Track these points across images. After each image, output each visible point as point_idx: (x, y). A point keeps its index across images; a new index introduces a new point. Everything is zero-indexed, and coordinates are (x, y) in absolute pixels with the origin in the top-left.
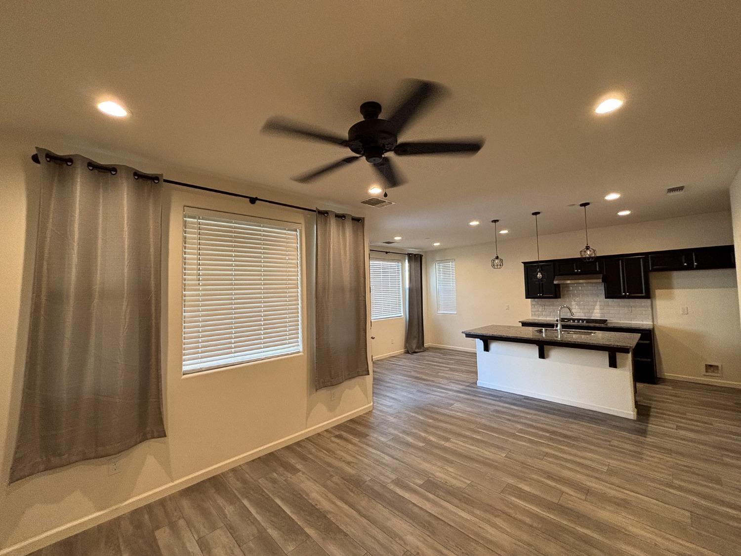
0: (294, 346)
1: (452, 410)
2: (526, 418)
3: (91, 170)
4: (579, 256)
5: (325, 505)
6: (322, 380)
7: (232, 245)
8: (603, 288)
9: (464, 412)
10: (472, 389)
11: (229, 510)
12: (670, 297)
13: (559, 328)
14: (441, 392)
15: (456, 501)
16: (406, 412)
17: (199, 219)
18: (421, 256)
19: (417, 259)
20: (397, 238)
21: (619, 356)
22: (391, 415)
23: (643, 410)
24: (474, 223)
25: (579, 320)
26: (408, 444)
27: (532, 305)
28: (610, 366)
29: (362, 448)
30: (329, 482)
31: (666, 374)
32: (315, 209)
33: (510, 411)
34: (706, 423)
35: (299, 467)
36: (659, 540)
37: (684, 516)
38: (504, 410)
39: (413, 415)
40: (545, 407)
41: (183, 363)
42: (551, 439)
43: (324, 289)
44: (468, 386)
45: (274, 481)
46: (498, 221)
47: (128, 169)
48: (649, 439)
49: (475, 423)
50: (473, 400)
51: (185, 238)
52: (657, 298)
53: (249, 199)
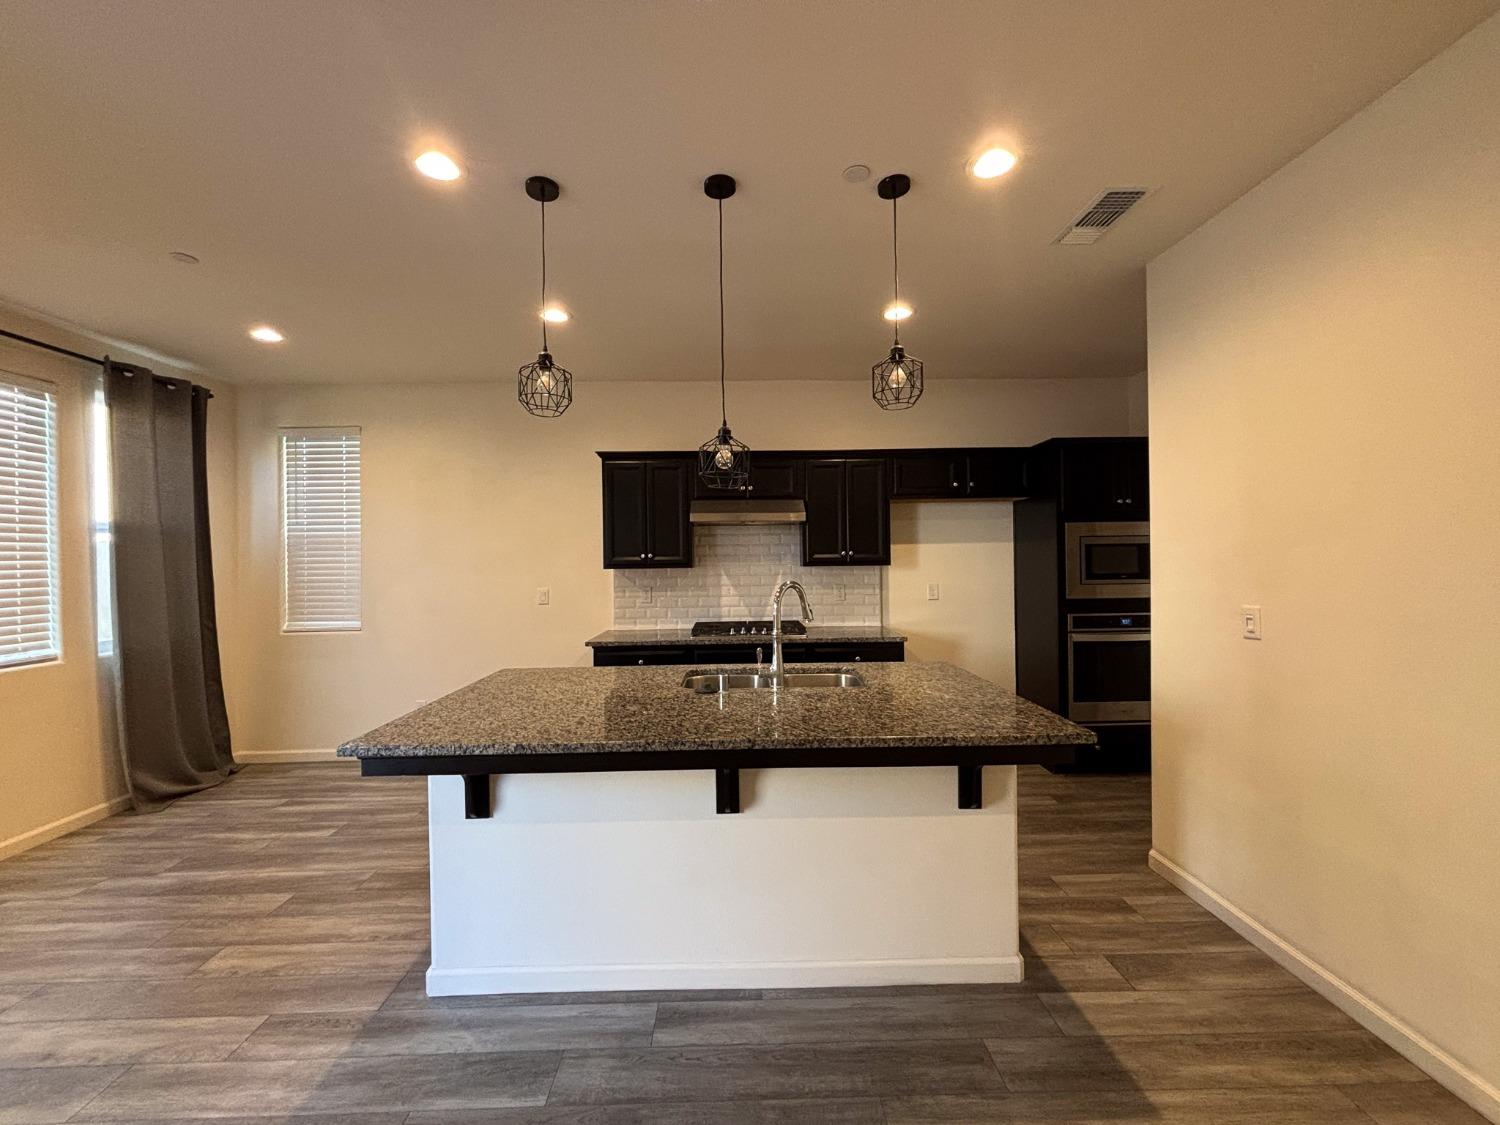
12: (911, 561)
21: (991, 775)
25: (738, 625)
27: (618, 587)
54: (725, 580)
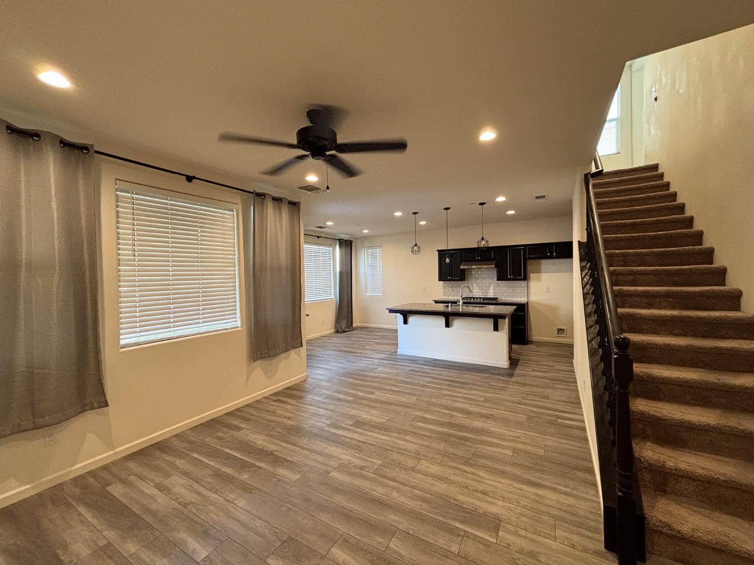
0: (231, 322)
1: (376, 373)
2: (434, 374)
3: (10, 134)
4: (476, 246)
5: (272, 447)
6: (259, 352)
7: (168, 222)
8: (496, 272)
9: (386, 373)
10: (393, 357)
11: (180, 462)
12: (539, 279)
13: (460, 303)
14: (368, 361)
15: (377, 431)
16: (339, 377)
17: (133, 193)
18: (351, 242)
19: (347, 244)
20: (329, 223)
21: (500, 320)
22: (324, 381)
23: (514, 362)
24: (398, 214)
25: (477, 298)
26: (340, 400)
27: (443, 286)
28: (494, 330)
29: (299, 406)
30: (272, 433)
31: (534, 337)
32: (252, 191)
33: (422, 370)
34: (549, 366)
35: (243, 425)
36: (506, 432)
37: (522, 418)
38: (417, 369)
39: (344, 379)
40: (448, 365)
41: (121, 337)
42: (449, 385)
43: (261, 268)
44: (391, 355)
45: (220, 438)
46: (417, 213)
47: (53, 136)
48: (514, 379)
49: (396, 380)
50: (393, 364)
51: (118, 212)
52: (531, 280)
53: (185, 177)
54: (474, 285)
